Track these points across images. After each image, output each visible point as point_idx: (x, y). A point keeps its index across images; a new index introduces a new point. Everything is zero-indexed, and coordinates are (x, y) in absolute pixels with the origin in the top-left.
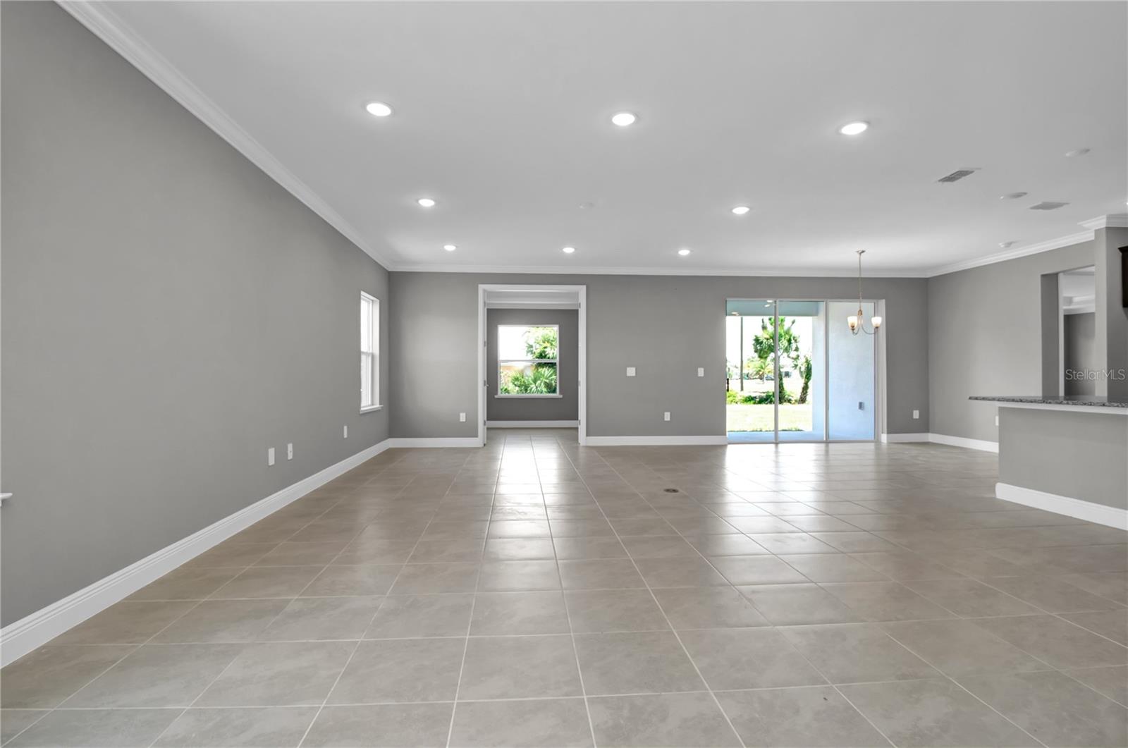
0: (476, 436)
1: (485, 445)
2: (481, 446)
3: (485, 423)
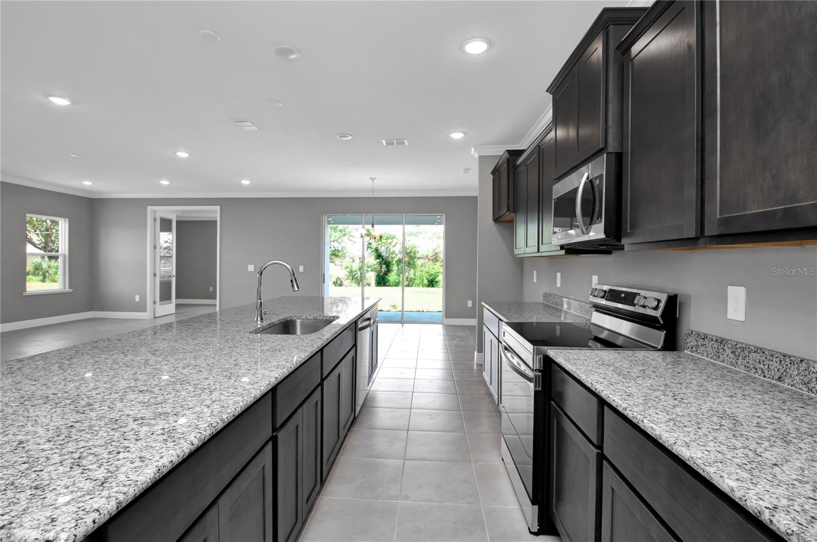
0: (145, 311)
1: (155, 317)
2: (149, 318)
3: (155, 302)
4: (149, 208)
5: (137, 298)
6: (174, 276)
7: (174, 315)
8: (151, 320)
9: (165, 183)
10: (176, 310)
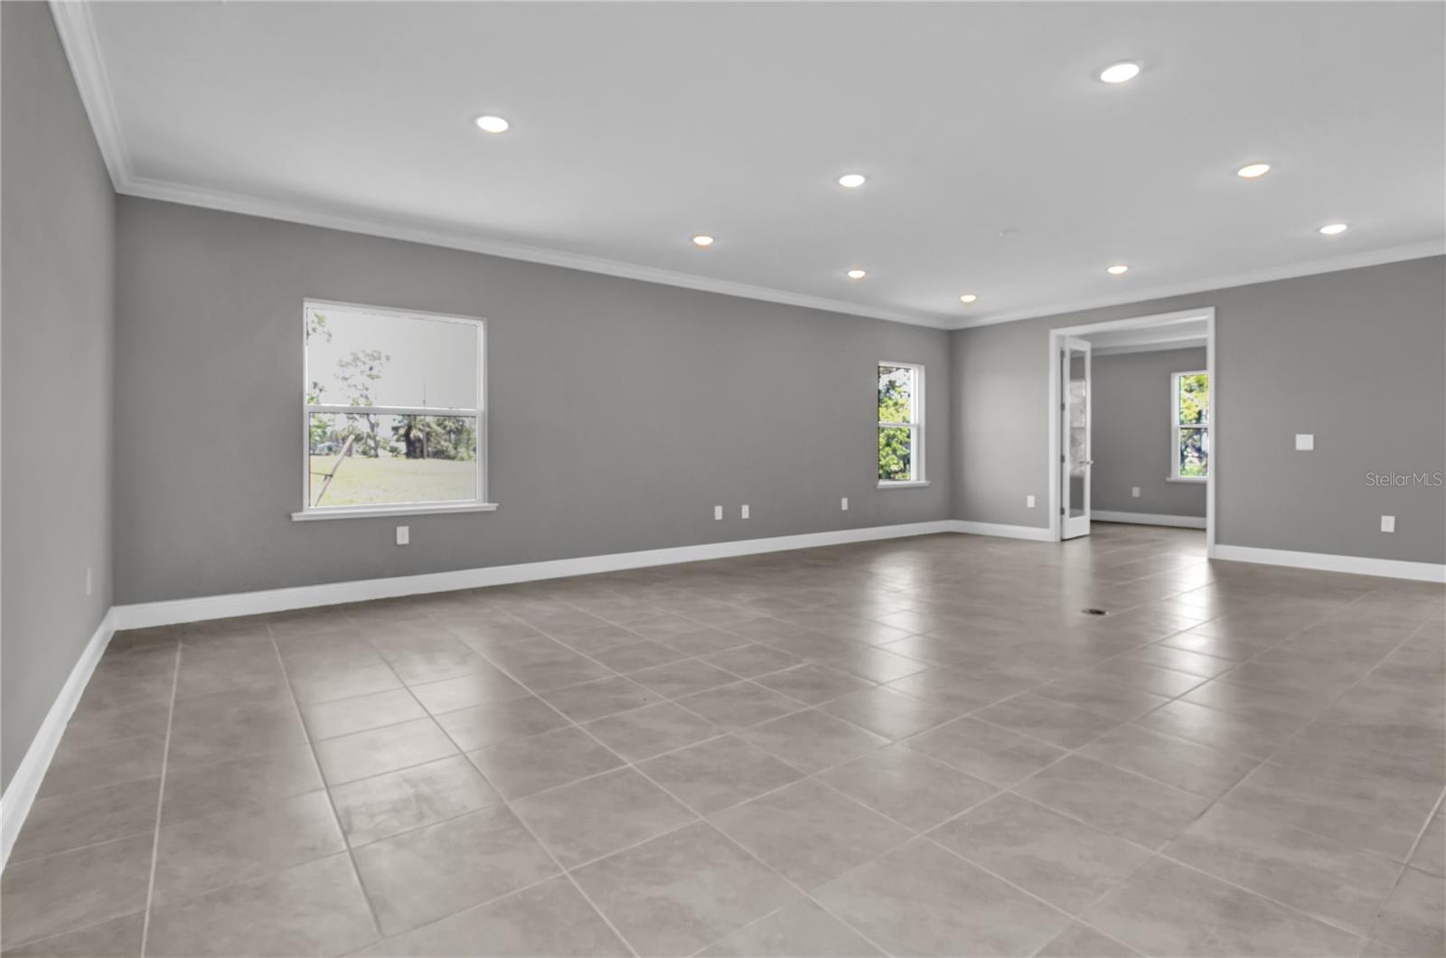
0: (1046, 525)
1: (1063, 540)
2: (1053, 540)
3: (1062, 512)
4: (1054, 333)
5: (1031, 501)
6: (1088, 463)
7: (1087, 539)
8: (1056, 543)
9: (1118, 270)
10: (1092, 528)
